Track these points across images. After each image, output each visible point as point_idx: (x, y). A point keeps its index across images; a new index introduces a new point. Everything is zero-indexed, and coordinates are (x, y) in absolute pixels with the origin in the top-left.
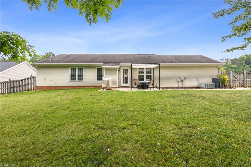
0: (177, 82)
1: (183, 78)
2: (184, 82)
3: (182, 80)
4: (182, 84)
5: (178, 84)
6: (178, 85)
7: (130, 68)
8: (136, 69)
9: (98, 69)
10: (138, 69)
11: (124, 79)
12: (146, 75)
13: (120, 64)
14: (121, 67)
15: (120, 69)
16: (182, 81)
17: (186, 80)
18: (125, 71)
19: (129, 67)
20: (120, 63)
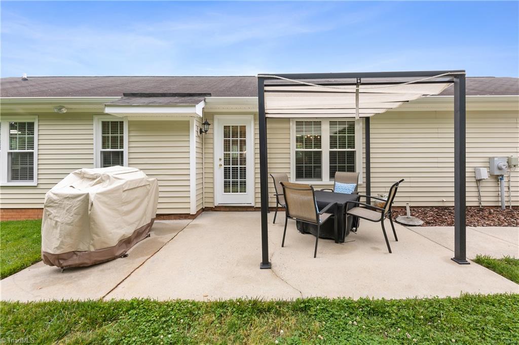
0: (475, 185)
1: (503, 164)
2: (504, 183)
3: (497, 173)
4: (496, 194)
5: (476, 194)
6: (479, 196)
7: (255, 120)
8: (285, 125)
9: (105, 125)
10: (293, 126)
11: (226, 171)
12: (331, 152)
13: (208, 98)
14: (216, 117)
15: (206, 123)
16: (498, 178)
17: (512, 175)
18: (234, 136)
19: (252, 116)
20: (210, 95)
